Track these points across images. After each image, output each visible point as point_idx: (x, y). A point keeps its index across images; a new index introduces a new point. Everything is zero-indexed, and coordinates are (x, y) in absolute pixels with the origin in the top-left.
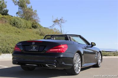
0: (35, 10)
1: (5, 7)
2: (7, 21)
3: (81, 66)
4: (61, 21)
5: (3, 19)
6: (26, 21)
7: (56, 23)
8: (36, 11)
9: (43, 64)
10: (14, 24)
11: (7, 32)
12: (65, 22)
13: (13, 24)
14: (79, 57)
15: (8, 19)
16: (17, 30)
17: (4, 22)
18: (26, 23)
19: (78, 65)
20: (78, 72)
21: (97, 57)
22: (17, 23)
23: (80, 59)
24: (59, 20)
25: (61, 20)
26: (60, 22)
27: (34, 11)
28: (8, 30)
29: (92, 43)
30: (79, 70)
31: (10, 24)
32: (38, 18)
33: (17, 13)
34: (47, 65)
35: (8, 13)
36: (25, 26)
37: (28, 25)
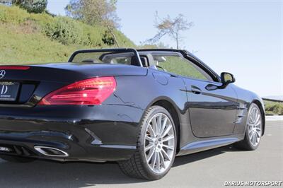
2: (39, 27)
3: (178, 150)
4: (178, 25)
5: (29, 22)
6: (89, 26)
7: (166, 30)
9: (26, 144)
10: (57, 34)
12: (187, 26)
13: (54, 34)
14: (166, 119)
15: (42, 22)
16: (60, 49)
17: (31, 29)
18: (87, 32)
19: (162, 145)
20: (163, 170)
21: (245, 119)
22: (63, 32)
23: (170, 127)
24: (174, 21)
25: (177, 21)
26: (175, 28)
28: (38, 49)
29: (223, 74)
30: (167, 164)
31: (48, 35)
32: (116, 16)
33: (67, 7)
34: (38, 149)
35: (47, 9)
36: (86, 40)
37: (91, 37)
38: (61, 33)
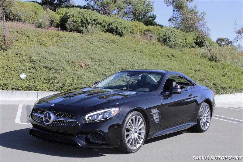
0: (203, 12)
1: (151, 11)
2: (153, 36)
5: (147, 32)
6: (185, 33)
8: (203, 14)
10: (165, 40)
11: (153, 56)
13: (163, 40)
15: (155, 33)
16: (169, 51)
17: (149, 38)
18: (184, 38)
22: (169, 38)
27: (199, 14)
28: (155, 52)
31: (159, 41)
33: (170, 20)
35: (155, 20)
36: (184, 43)
37: (187, 41)
38: (168, 39)
